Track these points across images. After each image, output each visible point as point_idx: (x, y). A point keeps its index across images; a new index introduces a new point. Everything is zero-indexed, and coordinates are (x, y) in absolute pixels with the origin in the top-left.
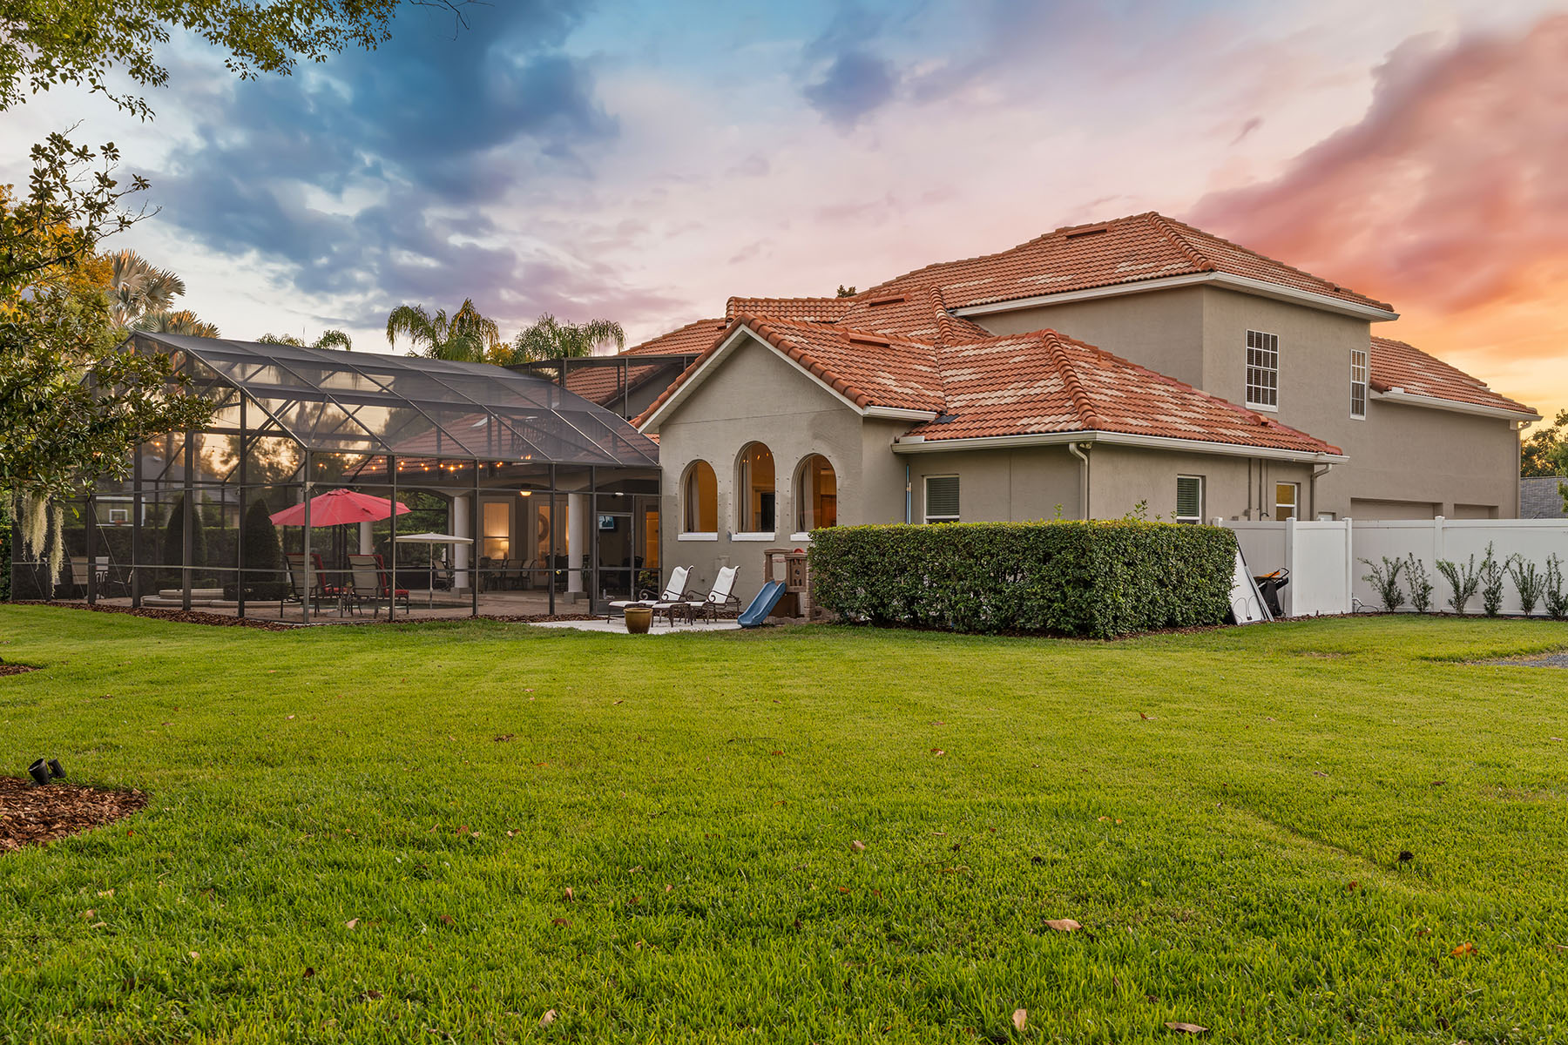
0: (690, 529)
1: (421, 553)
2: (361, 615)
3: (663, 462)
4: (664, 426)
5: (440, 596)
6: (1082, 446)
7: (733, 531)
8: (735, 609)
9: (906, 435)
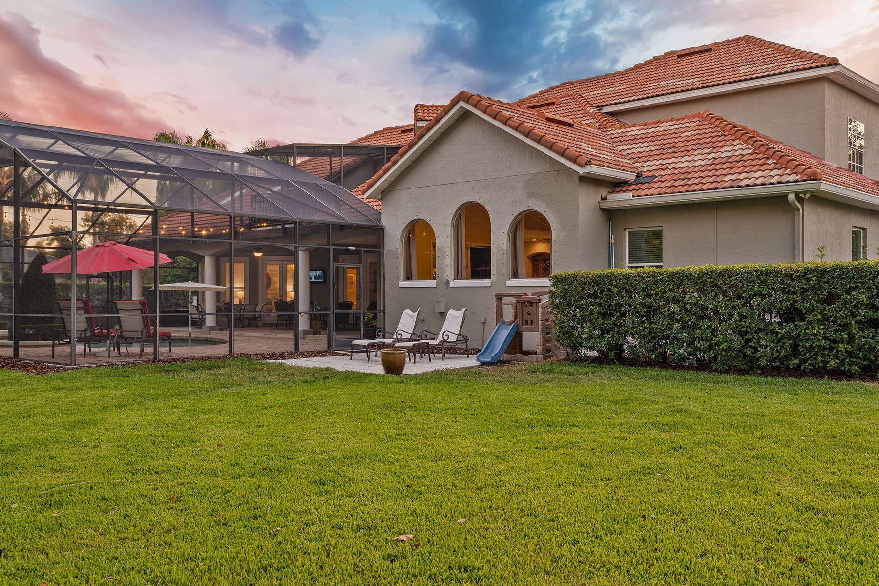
0: (409, 278)
1: (178, 300)
2: (128, 355)
3: (385, 222)
4: (385, 193)
5: (196, 333)
6: (802, 195)
7: (450, 279)
8: (464, 347)
9: (611, 193)
